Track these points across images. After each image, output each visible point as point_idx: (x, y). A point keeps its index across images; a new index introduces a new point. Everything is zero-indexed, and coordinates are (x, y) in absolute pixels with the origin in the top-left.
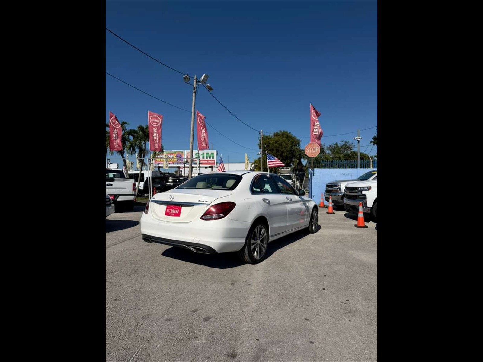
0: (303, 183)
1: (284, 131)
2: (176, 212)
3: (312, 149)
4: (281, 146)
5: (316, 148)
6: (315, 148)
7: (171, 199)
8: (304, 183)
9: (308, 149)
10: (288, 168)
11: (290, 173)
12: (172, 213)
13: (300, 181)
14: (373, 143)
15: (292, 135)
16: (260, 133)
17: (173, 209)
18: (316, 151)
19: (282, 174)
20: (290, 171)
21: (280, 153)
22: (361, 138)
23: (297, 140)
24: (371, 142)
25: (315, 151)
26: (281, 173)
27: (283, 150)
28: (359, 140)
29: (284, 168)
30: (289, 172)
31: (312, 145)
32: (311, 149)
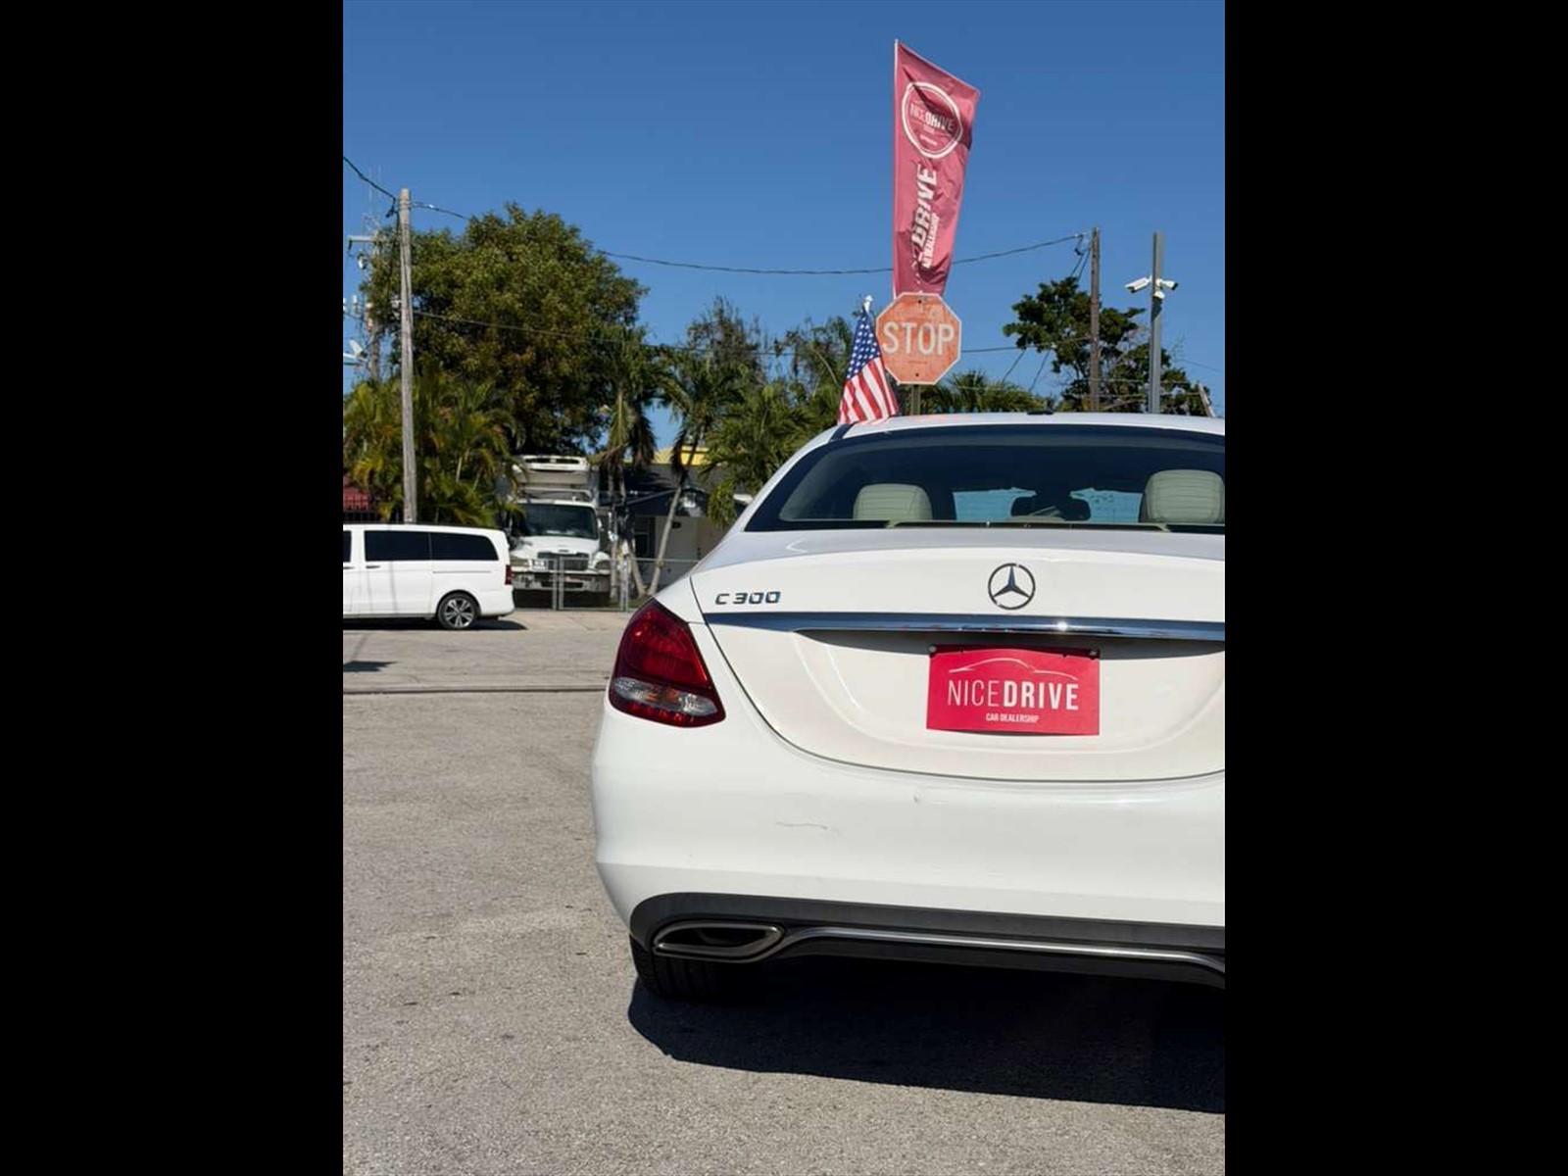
0: (660, 558)
1: (539, 217)
2: (1055, 705)
3: (914, 335)
4: (538, 310)
5: (941, 327)
6: (931, 327)
7: (1012, 599)
8: (666, 555)
9: (891, 329)
10: (577, 462)
11: (588, 493)
12: (1017, 710)
13: (634, 542)
14: (1016, 336)
15: (589, 243)
16: (392, 211)
17: (1019, 676)
18: (936, 349)
19: (534, 501)
20: (584, 481)
21: (529, 355)
22: (1171, 284)
23: (622, 282)
24: (1009, 330)
25: (931, 350)
26: (528, 489)
27: (545, 337)
28: (1160, 294)
29: (547, 461)
30: (573, 486)
31: (918, 309)
32: (909, 332)
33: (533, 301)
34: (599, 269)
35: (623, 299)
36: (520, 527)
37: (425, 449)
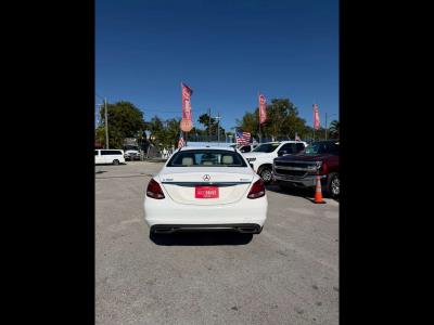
3: (186, 124)
6: (189, 123)
7: (207, 180)
9: (182, 124)
11: (136, 144)
12: (208, 195)
17: (208, 190)
19: (128, 145)
23: (140, 112)
27: (130, 120)
31: (186, 121)
33: (128, 115)
34: (136, 110)
35: (141, 115)
36: (125, 149)
37: (110, 137)
